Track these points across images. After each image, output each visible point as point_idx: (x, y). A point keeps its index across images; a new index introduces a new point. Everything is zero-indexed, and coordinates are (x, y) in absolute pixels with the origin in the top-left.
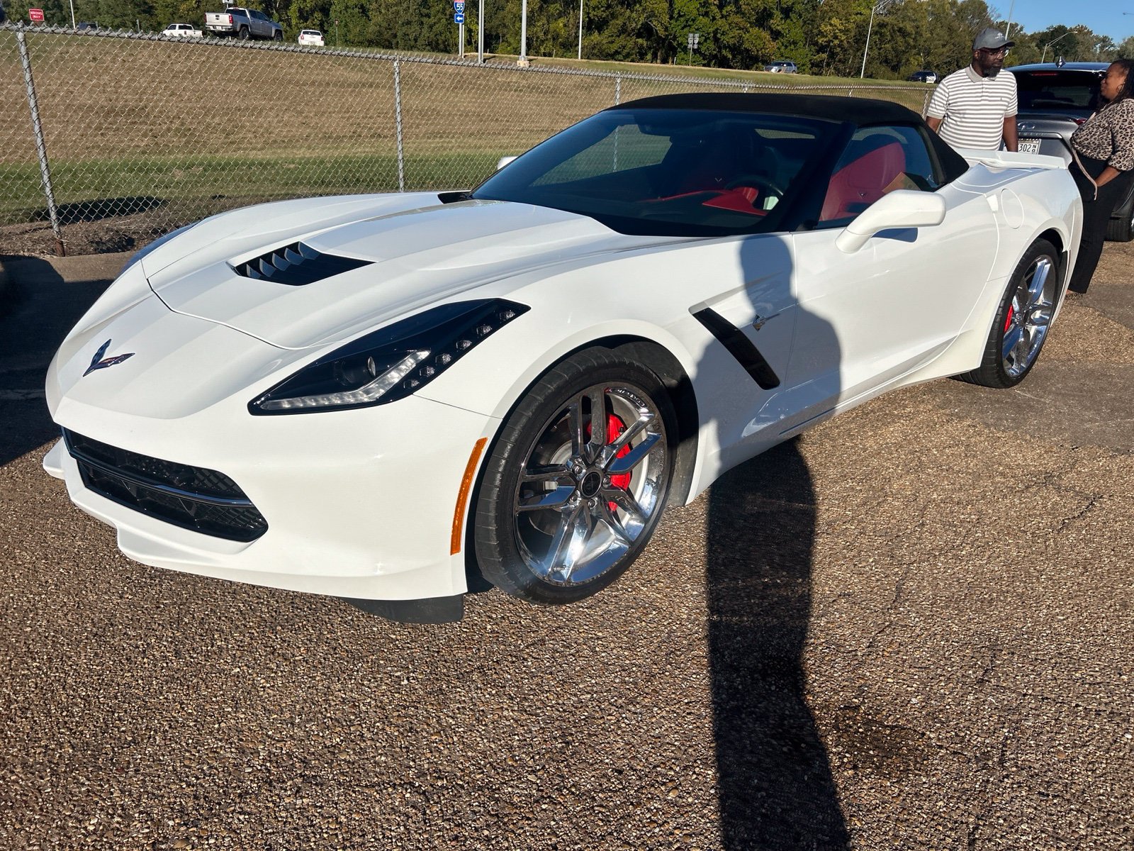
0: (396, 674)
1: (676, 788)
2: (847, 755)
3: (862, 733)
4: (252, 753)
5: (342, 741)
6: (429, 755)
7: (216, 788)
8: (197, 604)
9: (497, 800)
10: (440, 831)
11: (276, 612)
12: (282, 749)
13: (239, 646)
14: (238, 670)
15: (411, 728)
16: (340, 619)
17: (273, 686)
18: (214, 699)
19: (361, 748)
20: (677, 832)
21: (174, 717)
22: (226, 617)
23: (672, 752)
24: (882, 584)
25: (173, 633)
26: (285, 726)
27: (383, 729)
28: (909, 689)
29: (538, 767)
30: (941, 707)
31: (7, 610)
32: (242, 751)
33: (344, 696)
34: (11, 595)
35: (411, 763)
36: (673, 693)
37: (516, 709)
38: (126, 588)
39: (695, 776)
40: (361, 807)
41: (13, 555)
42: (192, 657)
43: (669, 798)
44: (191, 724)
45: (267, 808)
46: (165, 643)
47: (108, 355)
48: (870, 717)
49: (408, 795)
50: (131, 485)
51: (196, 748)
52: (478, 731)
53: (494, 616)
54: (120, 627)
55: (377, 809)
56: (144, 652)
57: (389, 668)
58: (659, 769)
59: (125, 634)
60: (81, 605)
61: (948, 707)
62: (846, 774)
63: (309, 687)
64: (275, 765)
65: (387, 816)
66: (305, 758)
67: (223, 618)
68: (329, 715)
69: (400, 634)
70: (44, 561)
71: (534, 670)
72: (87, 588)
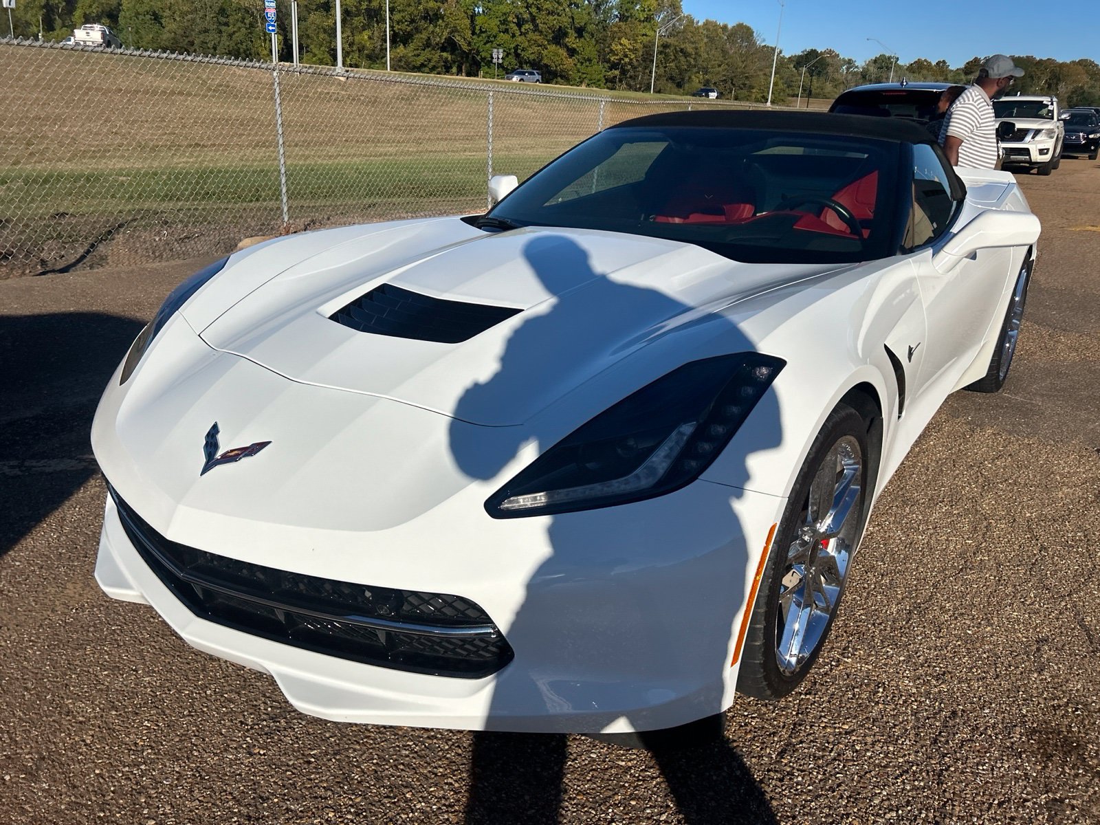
0: (662, 819)
8: (355, 750)
22: (403, 764)
31: (104, 796)
34: (97, 772)
38: (248, 739)
41: (66, 709)
46: (349, 816)
47: (226, 444)
54: (276, 800)
57: (648, 811)
59: (287, 809)
60: (204, 774)
67: (402, 767)
70: (114, 713)
71: (811, 788)
72: (196, 746)
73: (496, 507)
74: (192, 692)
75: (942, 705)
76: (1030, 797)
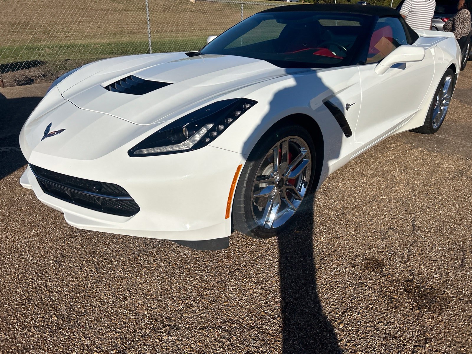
0: (200, 274)
1: (342, 323)
2: (414, 303)
3: (417, 292)
4: (142, 316)
5: (183, 307)
6: (225, 312)
7: (129, 333)
8: (100, 245)
9: (262, 333)
10: (239, 349)
11: (138, 247)
12: (156, 313)
13: (124, 264)
14: (127, 275)
15: (214, 300)
16: (168, 249)
17: (145, 282)
18: (119, 290)
19: (193, 310)
20: (348, 344)
21: (102, 300)
22: (115, 250)
23: (335, 305)
24: (405, 223)
25: (93, 259)
26: (155, 302)
27: (201, 301)
28: (432, 271)
29: (277, 316)
30: (448, 279)
31: (11, 251)
32: (138, 315)
33: (179, 285)
34: (12, 244)
35: (218, 317)
36: (328, 278)
37: (259, 288)
38: (65, 238)
39: (349, 317)
40: (200, 340)
41: (9, 225)
42: (104, 270)
43: (340, 328)
44: (111, 303)
45: (156, 342)
46: (90, 264)
47: (51, 131)
48: (419, 285)
49: (220, 333)
50: (68, 191)
51: (116, 314)
52: (244, 299)
53: (238, 245)
54: (67, 257)
55: (208, 340)
56: (81, 268)
57: (196, 271)
58: (332, 314)
59: (70, 260)
60: (46, 247)
61: (451, 278)
62: (416, 312)
63: (162, 282)
64: (155, 320)
65: (213, 343)
66: (168, 317)
67: (114, 251)
68: (174, 295)
69: (198, 255)
70: (24, 227)
71: (262, 269)
72: (47, 239)
73: (132, 153)
74: (52, 223)
75: (332, 247)
76: (350, 281)
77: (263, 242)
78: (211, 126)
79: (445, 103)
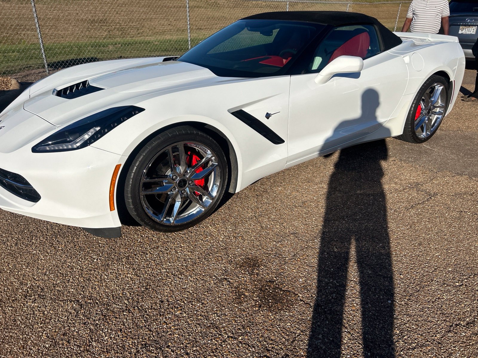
0: (94, 257)
1: (181, 310)
2: (259, 301)
3: (271, 292)
4: (25, 285)
5: (60, 282)
6: (90, 290)
7: (6, 297)
9: (108, 309)
10: (80, 320)
11: (60, 230)
12: (37, 284)
13: (40, 242)
14: (35, 252)
15: (89, 279)
16: (83, 234)
17: (45, 259)
18: (21, 263)
19: (66, 286)
20: (172, 327)
21: (4, 269)
23: (187, 295)
25: (18, 236)
26: (42, 275)
27: (78, 279)
28: (301, 275)
29: (130, 298)
30: (311, 284)
32: (22, 283)
33: (70, 264)
35: (82, 293)
36: (200, 271)
37: (133, 274)
39: (191, 306)
40: (55, 308)
42: (21, 246)
43: (176, 314)
44: (8, 272)
45: (21, 306)
46: (14, 240)
48: (277, 286)
49: (74, 305)
51: (6, 281)
52: (114, 282)
53: (143, 236)
55: (60, 310)
56: (5, 242)
57: (92, 255)
58: (178, 302)
61: (314, 284)
62: (254, 309)
63: (58, 260)
64: (31, 290)
65: (63, 313)
66: (44, 288)
68: (60, 272)
69: (102, 241)
71: (148, 259)
73: (35, 149)
75: (225, 245)
77: (167, 236)
78: (98, 129)
79: (439, 111)
